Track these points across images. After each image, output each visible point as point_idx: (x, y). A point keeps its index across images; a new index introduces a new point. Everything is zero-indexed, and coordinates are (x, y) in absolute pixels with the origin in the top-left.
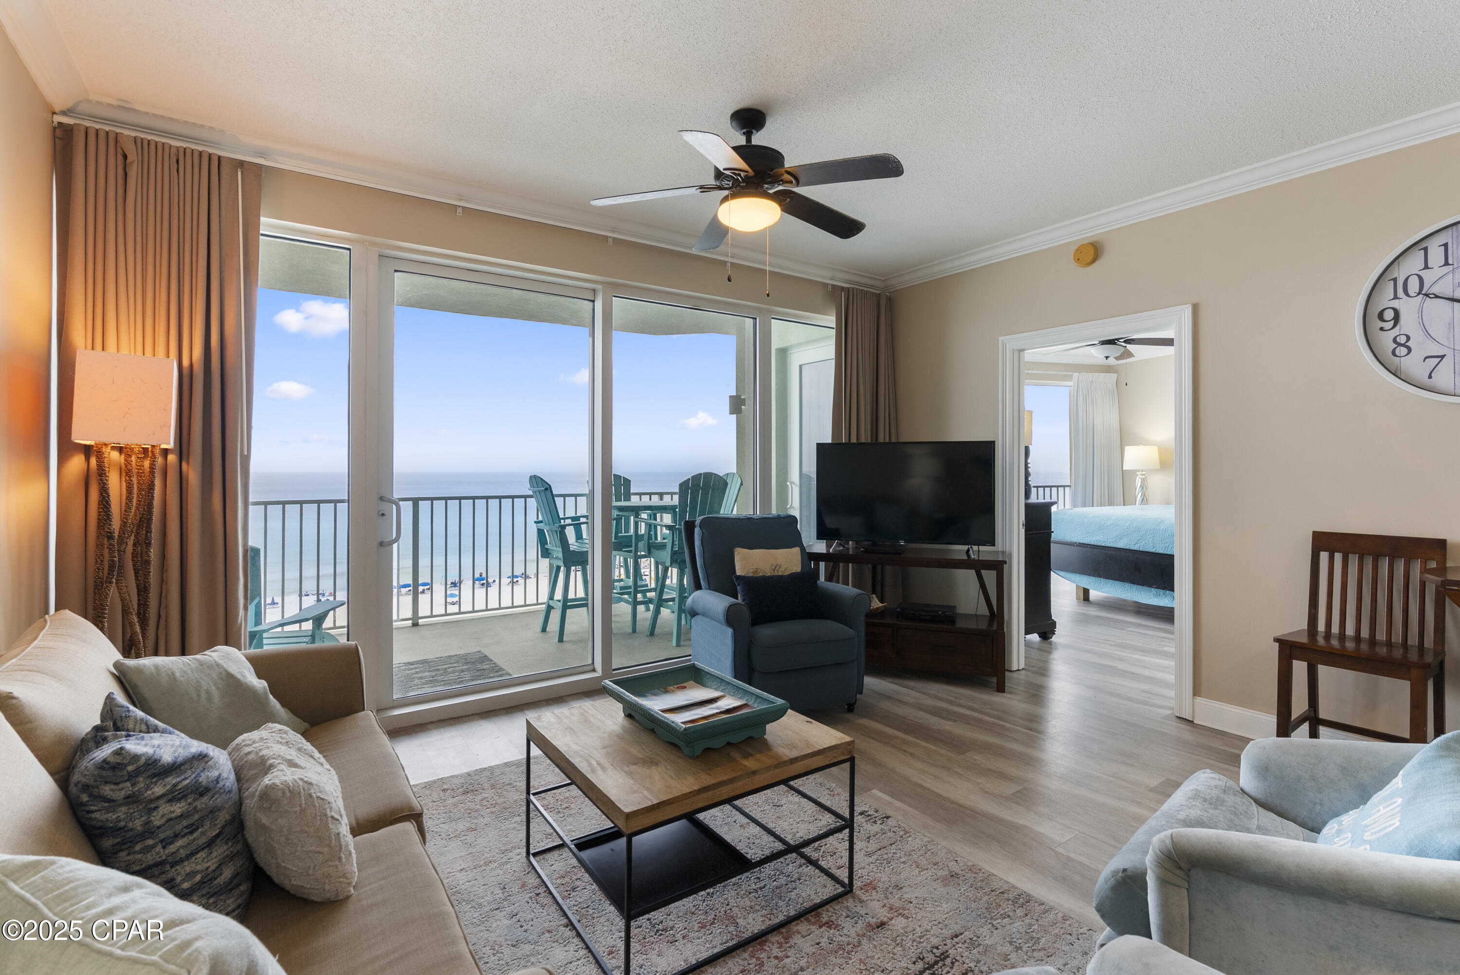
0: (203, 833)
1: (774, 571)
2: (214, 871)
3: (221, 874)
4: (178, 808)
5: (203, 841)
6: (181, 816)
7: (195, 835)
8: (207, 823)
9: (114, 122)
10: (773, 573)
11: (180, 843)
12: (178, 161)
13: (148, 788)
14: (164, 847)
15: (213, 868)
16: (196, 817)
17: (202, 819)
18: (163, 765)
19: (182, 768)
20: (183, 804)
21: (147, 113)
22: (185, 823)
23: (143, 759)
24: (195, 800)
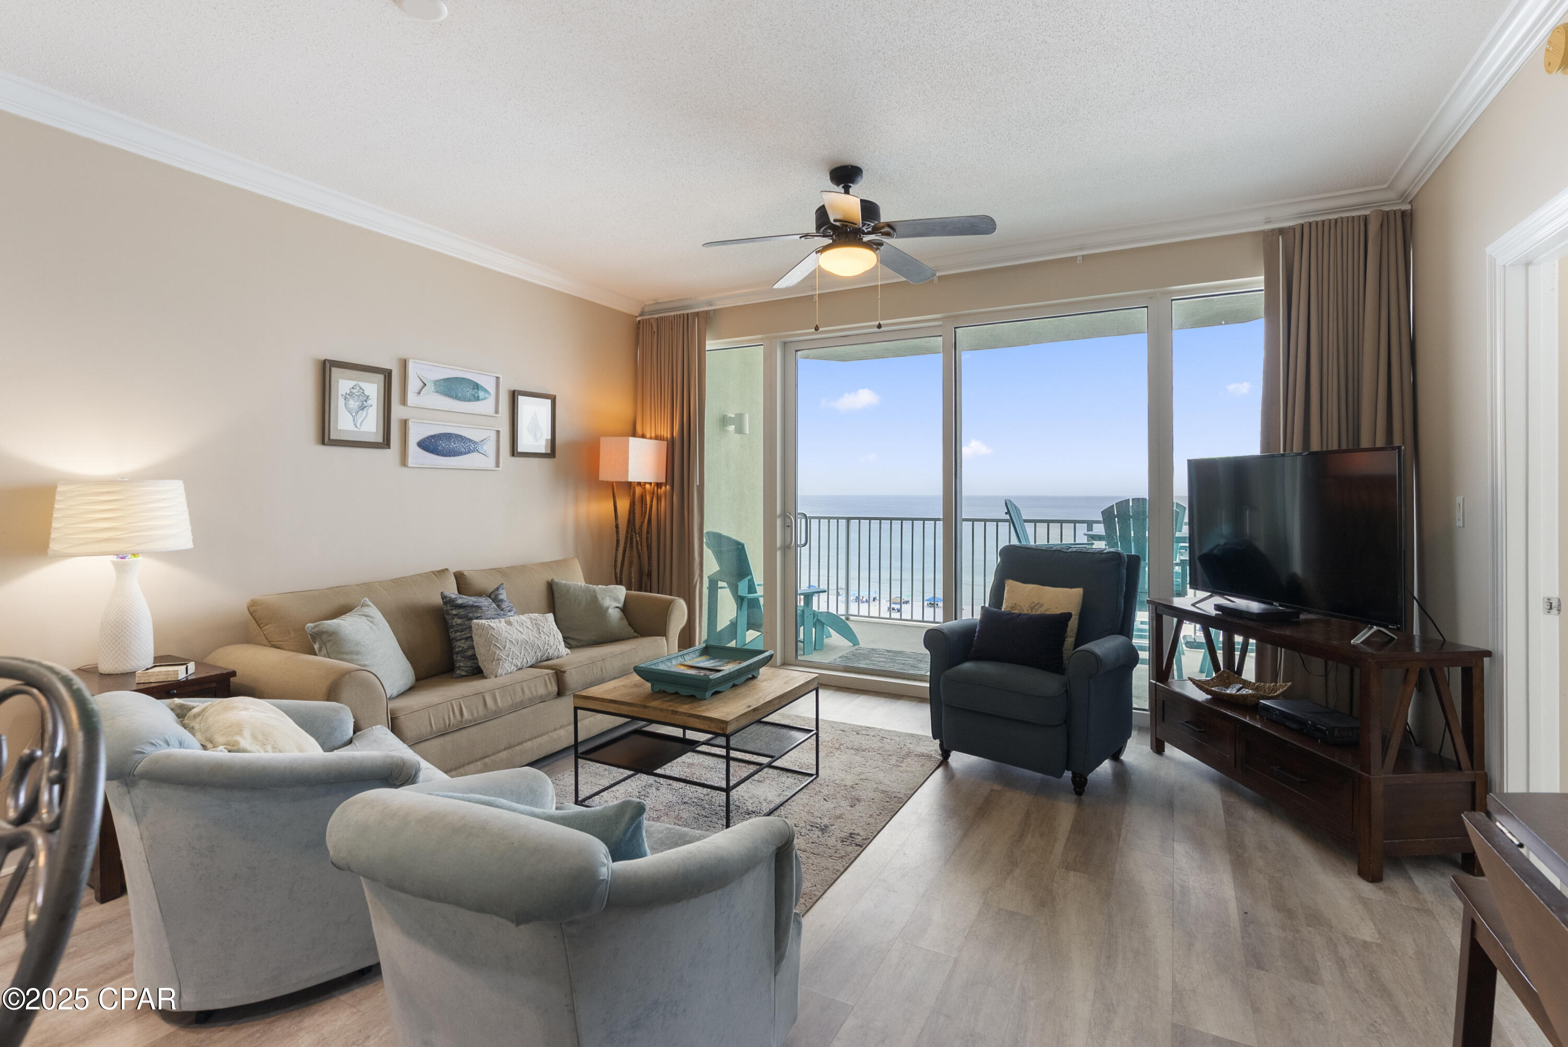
0: (465, 634)
1: (1032, 610)
2: (465, 649)
3: (467, 652)
4: (459, 621)
5: (464, 636)
6: (460, 624)
7: (463, 633)
8: (467, 631)
9: (656, 311)
10: (1030, 612)
11: (458, 634)
12: (672, 323)
13: (451, 610)
14: (455, 633)
15: (465, 648)
16: (465, 627)
17: (466, 628)
18: (456, 604)
19: (467, 608)
20: (461, 620)
21: (664, 302)
22: (461, 627)
23: (448, 599)
24: (466, 621)
